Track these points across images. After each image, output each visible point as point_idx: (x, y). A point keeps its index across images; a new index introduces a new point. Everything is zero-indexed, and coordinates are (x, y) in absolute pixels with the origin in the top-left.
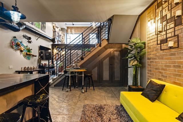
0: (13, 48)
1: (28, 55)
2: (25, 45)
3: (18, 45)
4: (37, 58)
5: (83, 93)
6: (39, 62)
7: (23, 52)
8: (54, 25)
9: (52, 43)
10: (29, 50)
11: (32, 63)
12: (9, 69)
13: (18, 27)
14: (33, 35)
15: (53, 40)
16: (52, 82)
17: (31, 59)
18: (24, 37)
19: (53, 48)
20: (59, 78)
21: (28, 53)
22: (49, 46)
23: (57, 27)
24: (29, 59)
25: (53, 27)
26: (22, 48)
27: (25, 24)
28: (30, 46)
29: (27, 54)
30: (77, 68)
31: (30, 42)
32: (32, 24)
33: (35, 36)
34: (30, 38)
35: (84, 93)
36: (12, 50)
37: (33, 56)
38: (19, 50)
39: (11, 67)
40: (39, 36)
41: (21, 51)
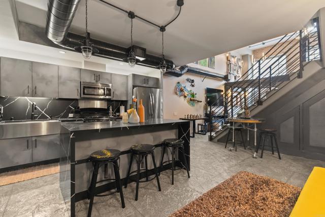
0: (177, 94)
1: (193, 100)
2: (189, 89)
3: (182, 90)
4: (203, 103)
5: (254, 157)
6: (206, 109)
7: (187, 98)
8: (227, 55)
9: (224, 82)
10: (193, 95)
11: (197, 110)
12: (174, 115)
13: (180, 72)
14: (198, 76)
15: (226, 78)
16: (215, 135)
17: (196, 105)
18: (188, 80)
19: (226, 90)
20: (223, 131)
21: (192, 98)
22: (220, 86)
23: (233, 57)
24: (193, 105)
25: (227, 58)
26: (186, 93)
27: (187, 67)
28: (194, 90)
29: (191, 100)
30: (246, 118)
31: (193, 86)
32: (197, 63)
33: (201, 77)
34: (193, 81)
35: (256, 158)
36: (176, 96)
37: (198, 101)
38: (182, 95)
39: (176, 113)
40: (205, 76)
41: (185, 97)
